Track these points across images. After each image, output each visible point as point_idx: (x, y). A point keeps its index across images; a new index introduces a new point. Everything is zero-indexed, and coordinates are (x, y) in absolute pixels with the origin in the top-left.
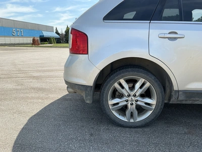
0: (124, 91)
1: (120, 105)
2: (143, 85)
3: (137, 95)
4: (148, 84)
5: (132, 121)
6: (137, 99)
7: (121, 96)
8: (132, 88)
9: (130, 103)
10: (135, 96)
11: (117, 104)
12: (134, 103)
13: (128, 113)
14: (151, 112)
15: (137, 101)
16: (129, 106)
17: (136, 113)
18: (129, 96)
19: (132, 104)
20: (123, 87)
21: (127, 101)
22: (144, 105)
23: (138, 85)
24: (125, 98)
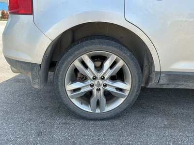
0: (88, 73)
1: (82, 91)
2: (115, 63)
3: (106, 77)
4: (121, 63)
5: (98, 111)
6: (105, 82)
7: (84, 79)
8: (99, 68)
9: (96, 88)
10: (103, 78)
11: (79, 89)
12: (101, 88)
13: (93, 101)
14: (123, 99)
15: (105, 85)
16: (95, 91)
17: (103, 100)
18: (95, 78)
19: (98, 90)
20: (86, 67)
21: (92, 86)
22: (115, 91)
23: (107, 64)
24: (89, 82)
